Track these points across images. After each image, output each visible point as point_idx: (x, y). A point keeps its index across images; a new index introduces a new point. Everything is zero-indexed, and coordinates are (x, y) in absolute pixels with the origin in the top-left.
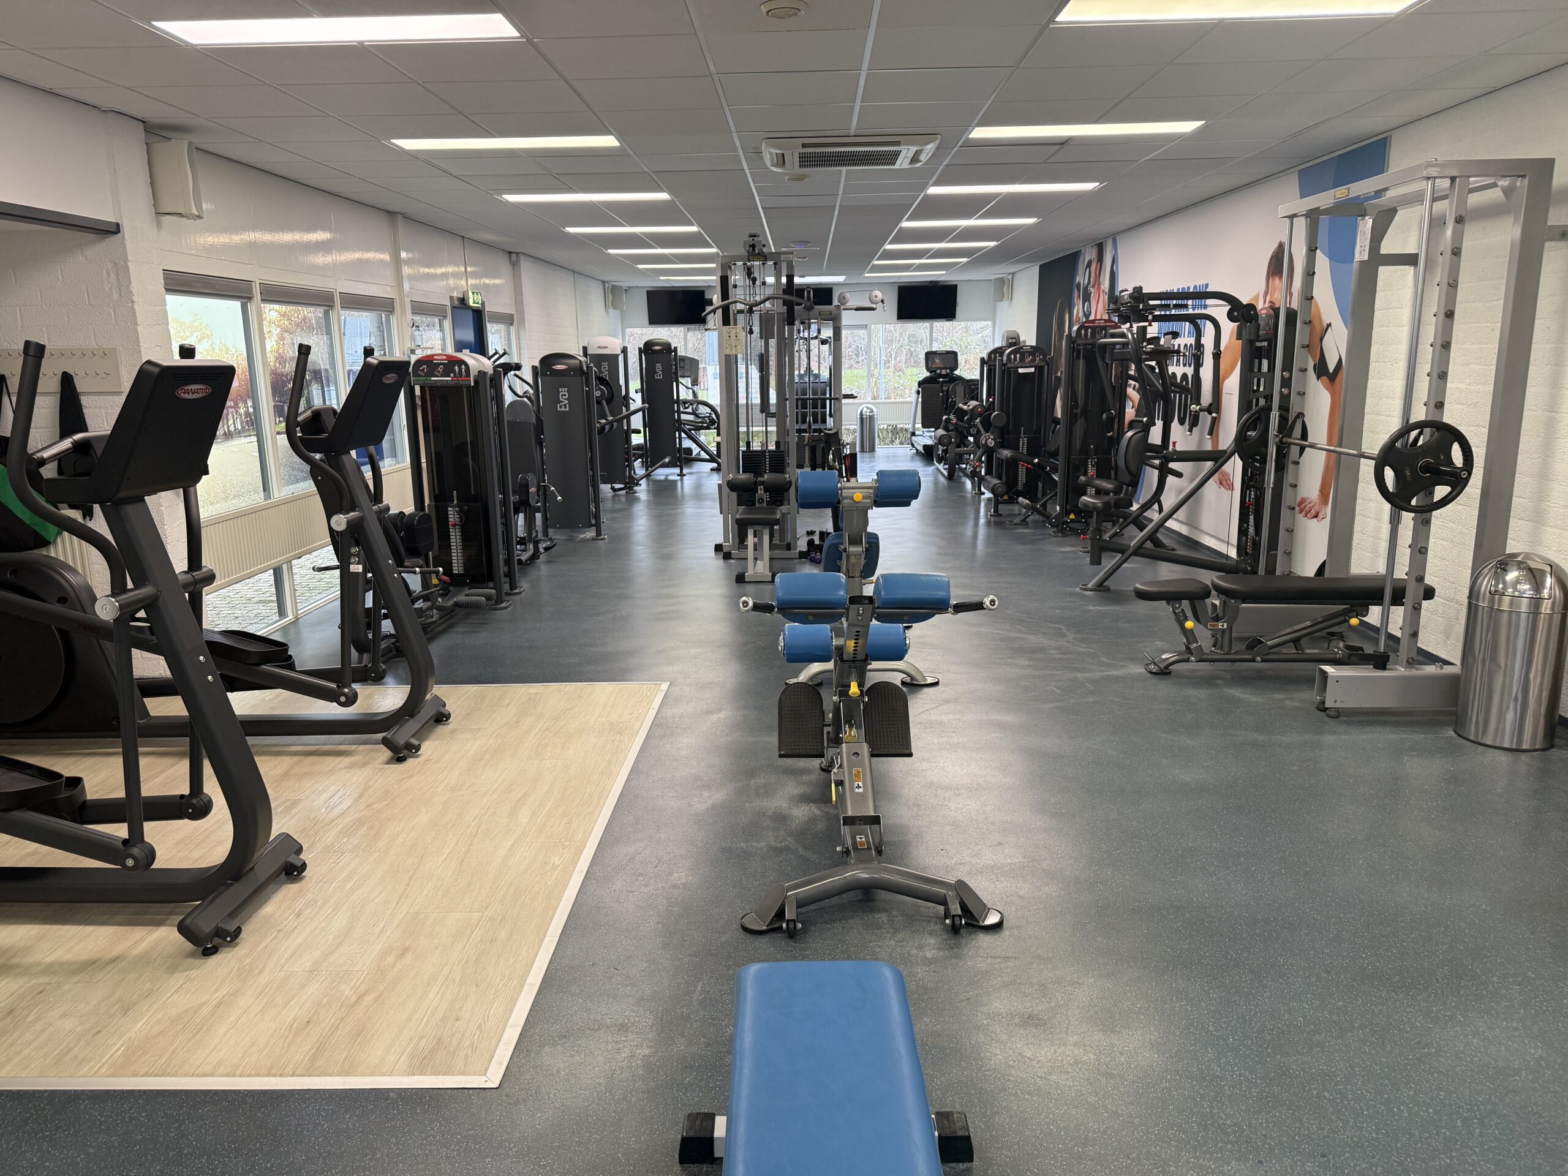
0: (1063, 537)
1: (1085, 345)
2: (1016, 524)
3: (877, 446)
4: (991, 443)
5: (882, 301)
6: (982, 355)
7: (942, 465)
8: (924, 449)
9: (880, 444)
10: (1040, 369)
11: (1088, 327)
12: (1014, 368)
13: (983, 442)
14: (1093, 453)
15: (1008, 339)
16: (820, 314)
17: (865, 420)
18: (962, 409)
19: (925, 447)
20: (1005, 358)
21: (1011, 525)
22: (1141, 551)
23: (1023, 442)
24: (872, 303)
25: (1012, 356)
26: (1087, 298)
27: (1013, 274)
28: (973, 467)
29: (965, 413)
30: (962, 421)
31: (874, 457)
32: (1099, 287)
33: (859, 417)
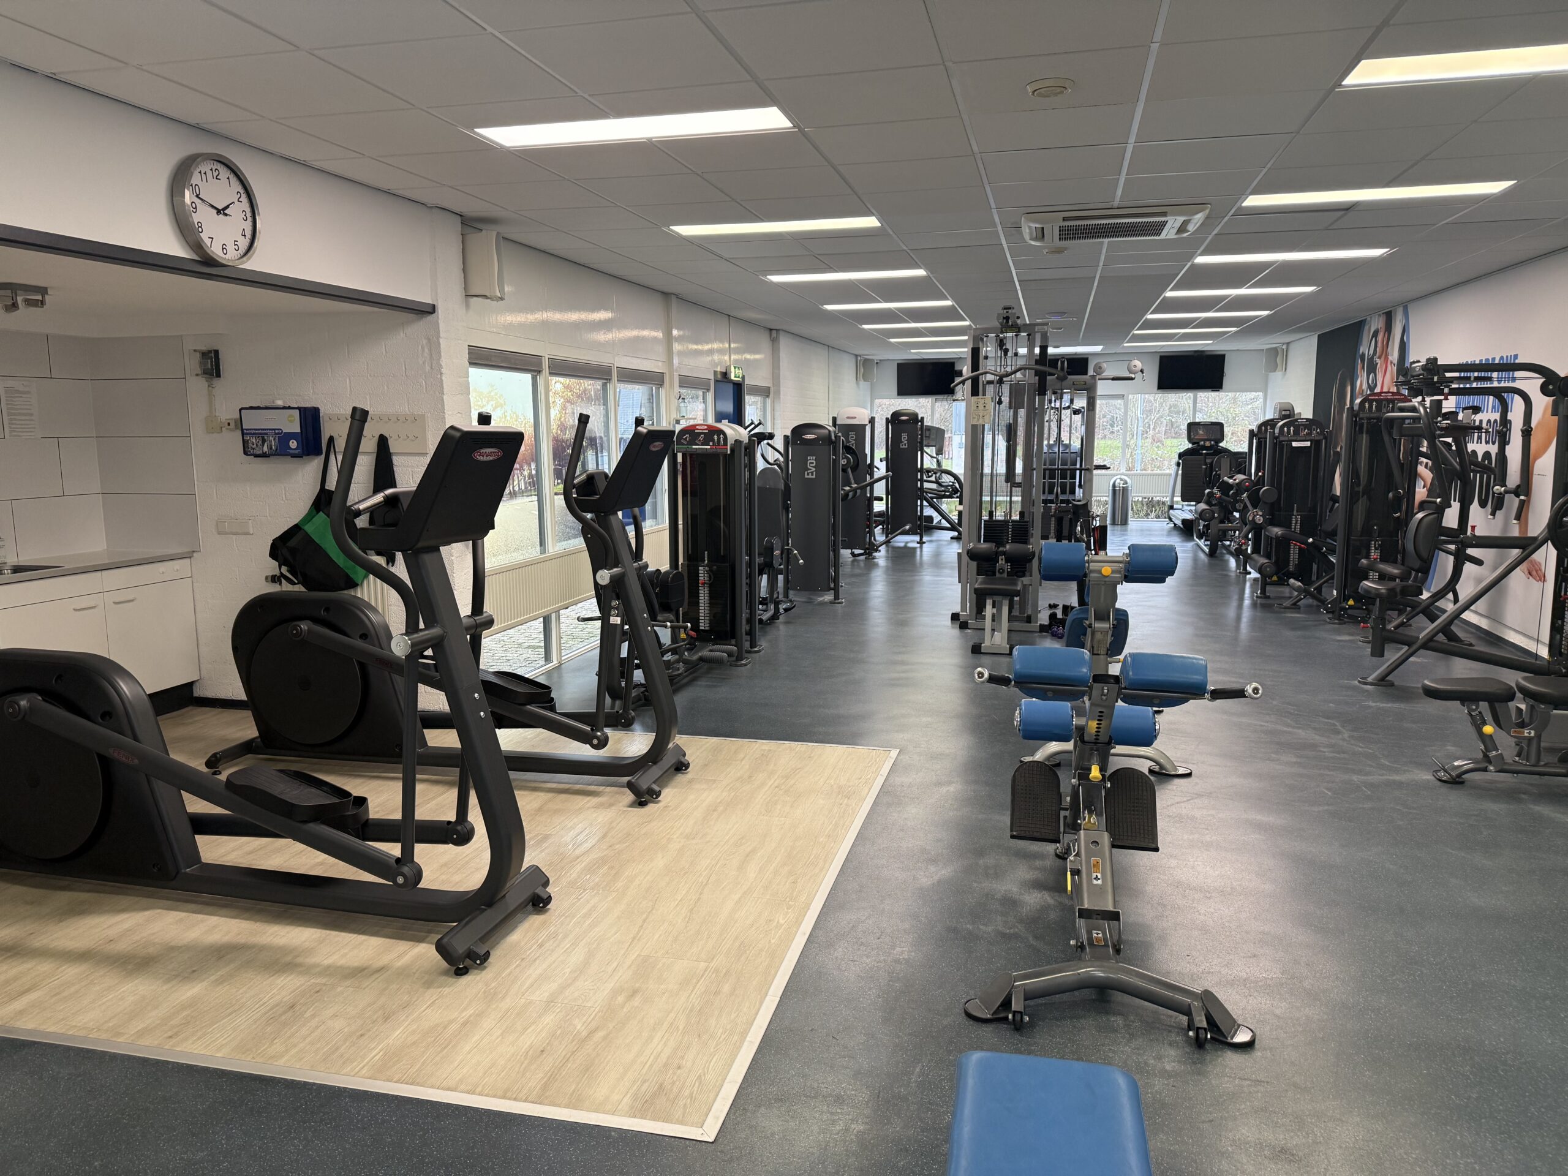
0: (1340, 624)
1: (1369, 419)
2: (1286, 608)
3: (1130, 519)
4: (1259, 519)
5: (1142, 371)
6: (1251, 427)
7: (1203, 541)
8: (1183, 524)
9: (1133, 517)
10: (1316, 443)
11: (1373, 400)
12: (1287, 441)
13: (1251, 518)
14: (1377, 534)
15: (1280, 411)
16: (1074, 384)
17: (1117, 492)
18: (1227, 483)
19: (1184, 521)
20: (1277, 431)
21: (1280, 608)
22: (1431, 644)
23: (1296, 520)
24: (1130, 373)
25: (1286, 429)
26: (1372, 369)
27: (1288, 344)
28: (1238, 544)
29: (1231, 487)
30: (1228, 496)
31: (1126, 530)
32: (1386, 359)
33: (1111, 488)
